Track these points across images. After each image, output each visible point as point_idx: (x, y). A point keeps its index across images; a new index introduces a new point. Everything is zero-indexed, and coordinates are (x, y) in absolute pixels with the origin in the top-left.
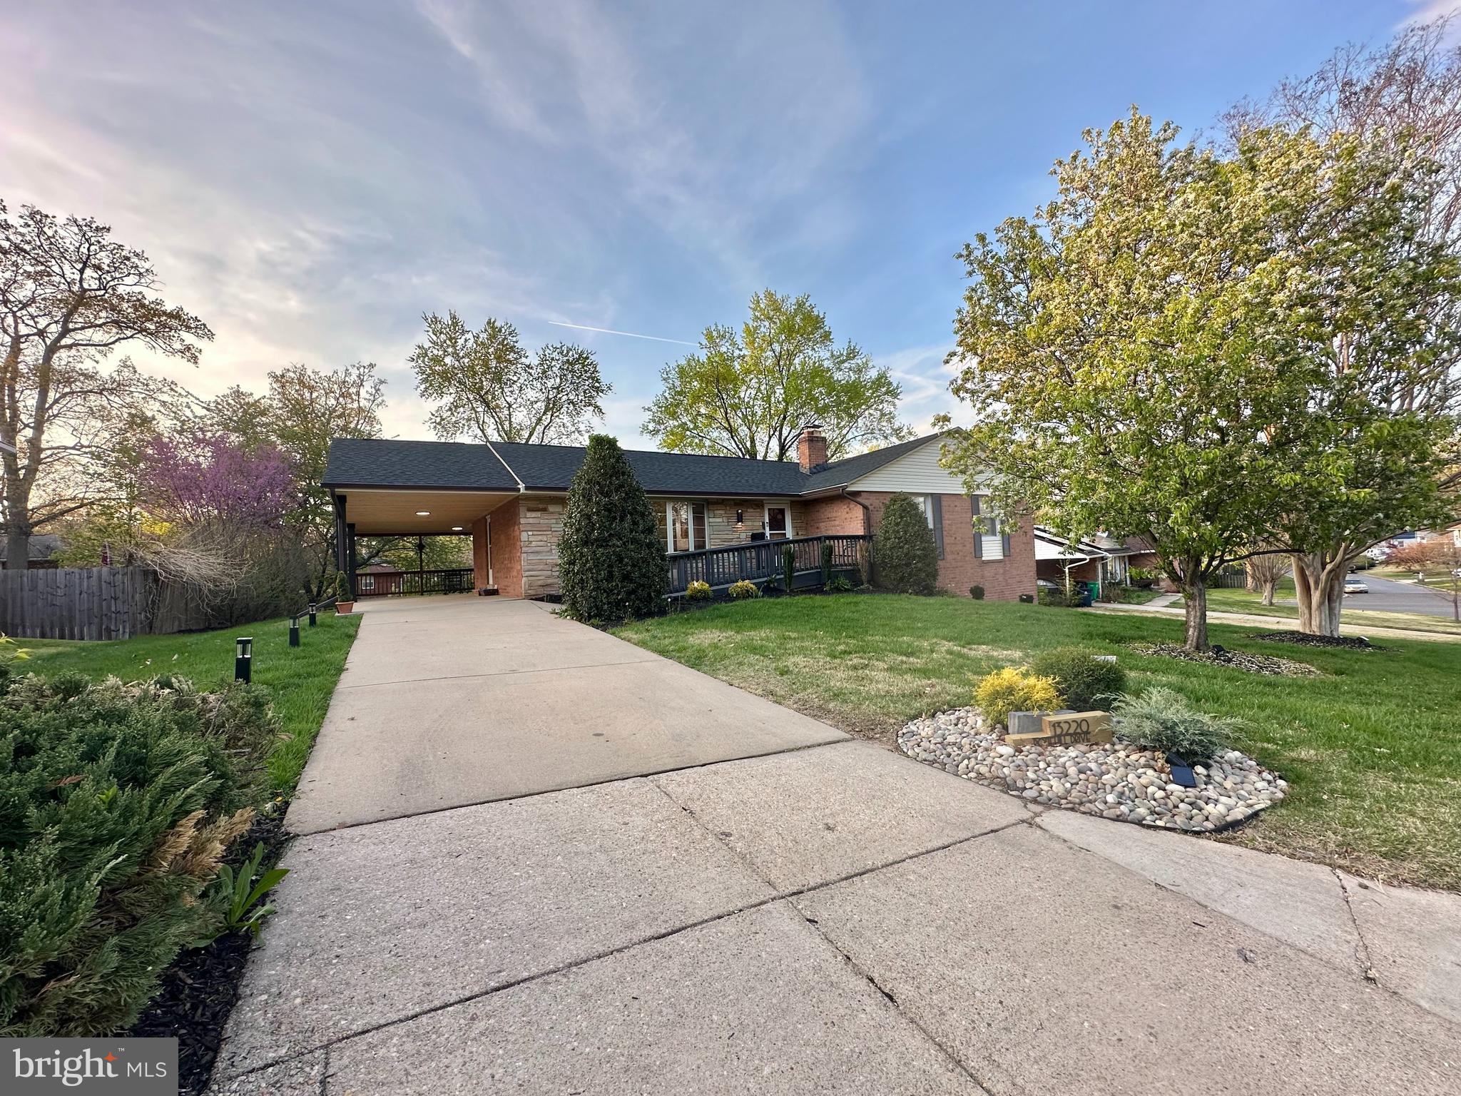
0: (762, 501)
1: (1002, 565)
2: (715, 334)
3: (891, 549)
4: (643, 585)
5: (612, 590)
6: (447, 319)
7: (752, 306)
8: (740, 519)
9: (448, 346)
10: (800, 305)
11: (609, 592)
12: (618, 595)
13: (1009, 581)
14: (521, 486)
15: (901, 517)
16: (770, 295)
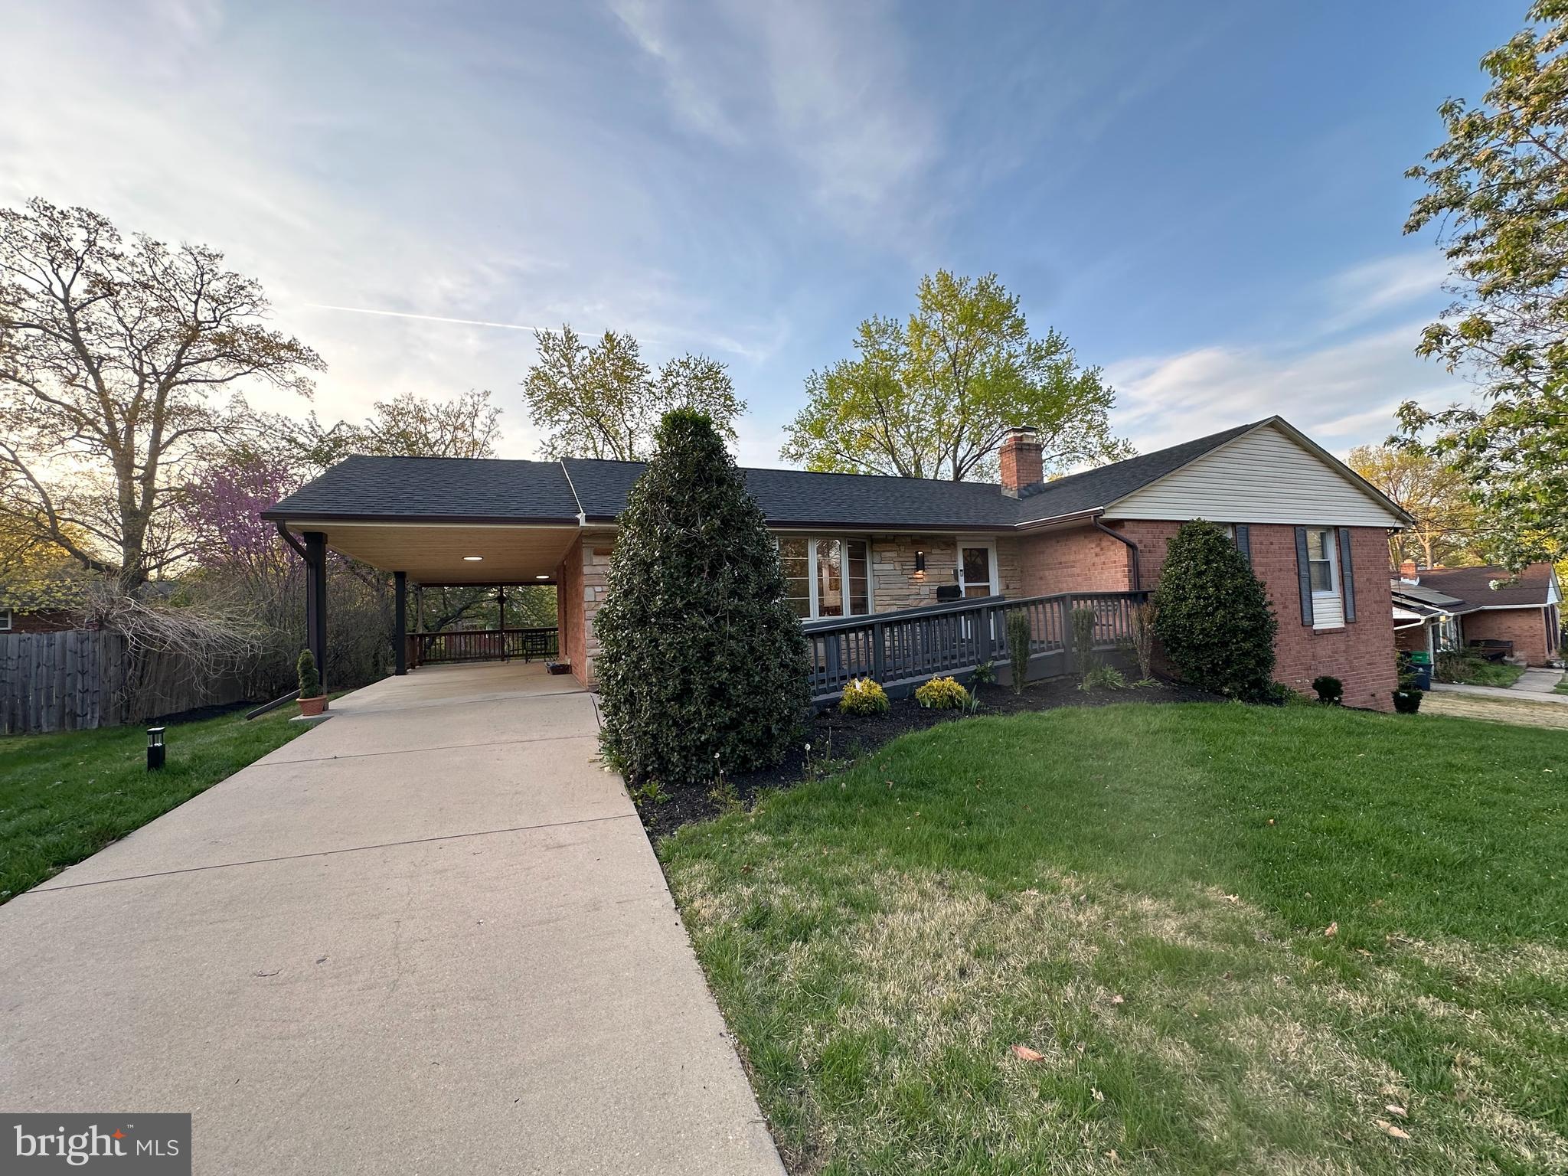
0: (954, 537)
1: (1342, 637)
2: (873, 328)
3: (1189, 616)
4: (754, 711)
5: (689, 722)
6: (560, 334)
7: (921, 293)
8: (920, 565)
9: (562, 366)
10: (983, 289)
11: (682, 726)
12: (701, 731)
13: (1356, 663)
14: (581, 516)
15: (1208, 562)
16: (944, 278)
